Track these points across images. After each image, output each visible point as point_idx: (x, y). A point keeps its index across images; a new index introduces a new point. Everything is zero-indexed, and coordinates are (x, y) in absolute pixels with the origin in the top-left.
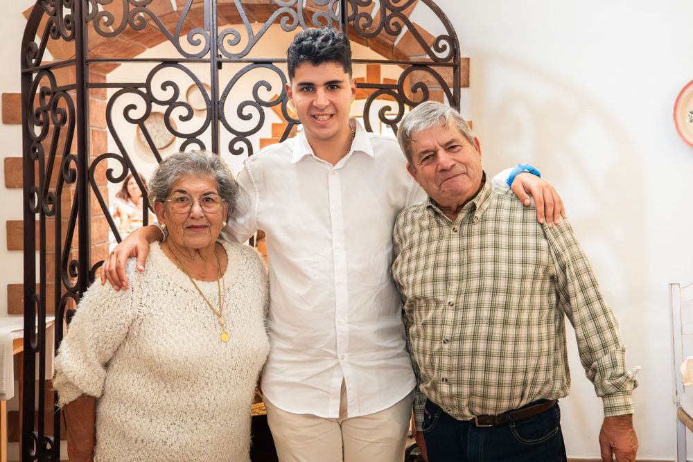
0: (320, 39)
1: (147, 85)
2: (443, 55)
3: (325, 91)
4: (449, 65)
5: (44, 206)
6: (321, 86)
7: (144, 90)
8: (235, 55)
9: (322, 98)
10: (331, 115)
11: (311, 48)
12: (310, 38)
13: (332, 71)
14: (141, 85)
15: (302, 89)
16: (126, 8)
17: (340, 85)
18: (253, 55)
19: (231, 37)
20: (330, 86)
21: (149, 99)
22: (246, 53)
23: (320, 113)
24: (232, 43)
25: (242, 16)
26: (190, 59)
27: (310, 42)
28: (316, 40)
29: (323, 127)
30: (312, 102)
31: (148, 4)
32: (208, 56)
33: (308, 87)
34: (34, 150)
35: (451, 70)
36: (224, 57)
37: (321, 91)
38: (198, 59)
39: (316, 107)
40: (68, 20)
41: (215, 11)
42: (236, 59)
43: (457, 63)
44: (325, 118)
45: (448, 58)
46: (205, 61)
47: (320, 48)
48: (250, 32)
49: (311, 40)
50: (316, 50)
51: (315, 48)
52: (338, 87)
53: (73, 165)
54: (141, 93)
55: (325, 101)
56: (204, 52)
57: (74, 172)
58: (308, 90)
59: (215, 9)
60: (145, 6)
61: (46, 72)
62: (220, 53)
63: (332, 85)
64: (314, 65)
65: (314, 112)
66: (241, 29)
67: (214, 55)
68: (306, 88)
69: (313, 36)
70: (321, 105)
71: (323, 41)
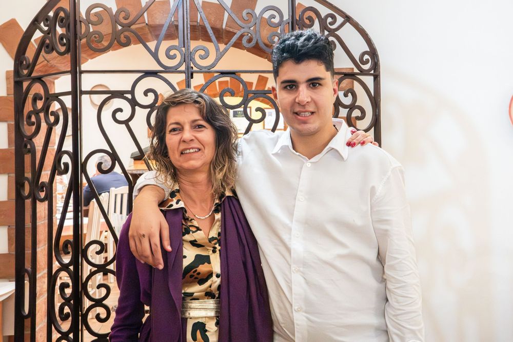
0: (302, 39)
1: (132, 92)
2: (366, 67)
3: (307, 88)
4: (371, 75)
5: (36, 193)
6: (303, 83)
7: (129, 96)
8: (205, 67)
9: (304, 94)
10: (312, 113)
11: (293, 46)
12: (293, 38)
13: (314, 69)
14: (127, 92)
15: (285, 88)
16: (114, 28)
17: (321, 82)
18: (220, 67)
19: (202, 53)
20: (313, 83)
21: (134, 103)
22: (213, 65)
23: (302, 109)
24: (202, 58)
25: (211, 35)
26: (167, 70)
27: (293, 41)
28: (298, 40)
29: (305, 122)
30: (295, 99)
31: (132, 25)
32: (183, 68)
33: (291, 85)
34: (26, 146)
35: (372, 78)
36: (195, 69)
37: (303, 88)
38: (174, 70)
39: (298, 103)
40: (61, 38)
41: (189, 31)
42: (206, 70)
43: (376, 73)
44: (307, 114)
45: (370, 70)
46: (181, 72)
47: (302, 46)
48: (217, 49)
49: (293, 39)
50: (298, 48)
51: (297, 46)
52: (320, 84)
53: (66, 159)
54: (126, 99)
55: (307, 97)
56: (180, 65)
57: (66, 165)
58: (291, 88)
59: (189, 29)
60: (130, 27)
61: (39, 81)
62: (192, 65)
63: (314, 83)
64: (297, 63)
65: (297, 109)
66: (210, 46)
67: (188, 67)
68: (289, 86)
69: (296, 36)
70: (303, 102)
71: (305, 40)
